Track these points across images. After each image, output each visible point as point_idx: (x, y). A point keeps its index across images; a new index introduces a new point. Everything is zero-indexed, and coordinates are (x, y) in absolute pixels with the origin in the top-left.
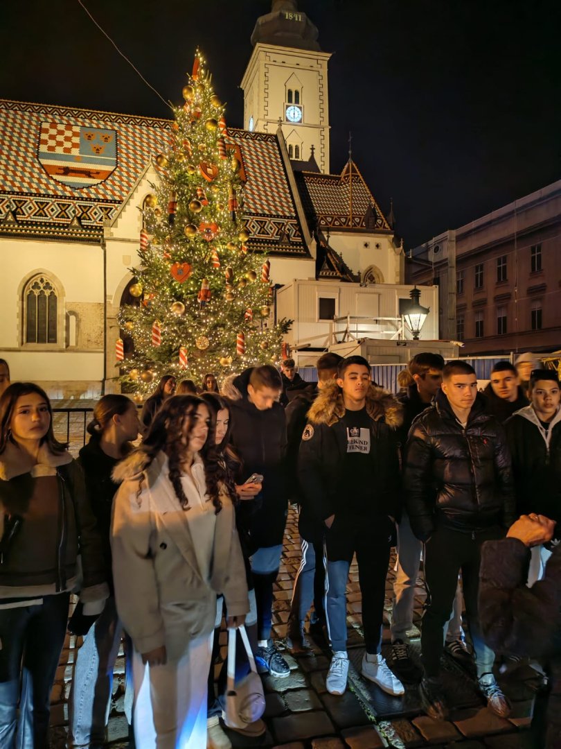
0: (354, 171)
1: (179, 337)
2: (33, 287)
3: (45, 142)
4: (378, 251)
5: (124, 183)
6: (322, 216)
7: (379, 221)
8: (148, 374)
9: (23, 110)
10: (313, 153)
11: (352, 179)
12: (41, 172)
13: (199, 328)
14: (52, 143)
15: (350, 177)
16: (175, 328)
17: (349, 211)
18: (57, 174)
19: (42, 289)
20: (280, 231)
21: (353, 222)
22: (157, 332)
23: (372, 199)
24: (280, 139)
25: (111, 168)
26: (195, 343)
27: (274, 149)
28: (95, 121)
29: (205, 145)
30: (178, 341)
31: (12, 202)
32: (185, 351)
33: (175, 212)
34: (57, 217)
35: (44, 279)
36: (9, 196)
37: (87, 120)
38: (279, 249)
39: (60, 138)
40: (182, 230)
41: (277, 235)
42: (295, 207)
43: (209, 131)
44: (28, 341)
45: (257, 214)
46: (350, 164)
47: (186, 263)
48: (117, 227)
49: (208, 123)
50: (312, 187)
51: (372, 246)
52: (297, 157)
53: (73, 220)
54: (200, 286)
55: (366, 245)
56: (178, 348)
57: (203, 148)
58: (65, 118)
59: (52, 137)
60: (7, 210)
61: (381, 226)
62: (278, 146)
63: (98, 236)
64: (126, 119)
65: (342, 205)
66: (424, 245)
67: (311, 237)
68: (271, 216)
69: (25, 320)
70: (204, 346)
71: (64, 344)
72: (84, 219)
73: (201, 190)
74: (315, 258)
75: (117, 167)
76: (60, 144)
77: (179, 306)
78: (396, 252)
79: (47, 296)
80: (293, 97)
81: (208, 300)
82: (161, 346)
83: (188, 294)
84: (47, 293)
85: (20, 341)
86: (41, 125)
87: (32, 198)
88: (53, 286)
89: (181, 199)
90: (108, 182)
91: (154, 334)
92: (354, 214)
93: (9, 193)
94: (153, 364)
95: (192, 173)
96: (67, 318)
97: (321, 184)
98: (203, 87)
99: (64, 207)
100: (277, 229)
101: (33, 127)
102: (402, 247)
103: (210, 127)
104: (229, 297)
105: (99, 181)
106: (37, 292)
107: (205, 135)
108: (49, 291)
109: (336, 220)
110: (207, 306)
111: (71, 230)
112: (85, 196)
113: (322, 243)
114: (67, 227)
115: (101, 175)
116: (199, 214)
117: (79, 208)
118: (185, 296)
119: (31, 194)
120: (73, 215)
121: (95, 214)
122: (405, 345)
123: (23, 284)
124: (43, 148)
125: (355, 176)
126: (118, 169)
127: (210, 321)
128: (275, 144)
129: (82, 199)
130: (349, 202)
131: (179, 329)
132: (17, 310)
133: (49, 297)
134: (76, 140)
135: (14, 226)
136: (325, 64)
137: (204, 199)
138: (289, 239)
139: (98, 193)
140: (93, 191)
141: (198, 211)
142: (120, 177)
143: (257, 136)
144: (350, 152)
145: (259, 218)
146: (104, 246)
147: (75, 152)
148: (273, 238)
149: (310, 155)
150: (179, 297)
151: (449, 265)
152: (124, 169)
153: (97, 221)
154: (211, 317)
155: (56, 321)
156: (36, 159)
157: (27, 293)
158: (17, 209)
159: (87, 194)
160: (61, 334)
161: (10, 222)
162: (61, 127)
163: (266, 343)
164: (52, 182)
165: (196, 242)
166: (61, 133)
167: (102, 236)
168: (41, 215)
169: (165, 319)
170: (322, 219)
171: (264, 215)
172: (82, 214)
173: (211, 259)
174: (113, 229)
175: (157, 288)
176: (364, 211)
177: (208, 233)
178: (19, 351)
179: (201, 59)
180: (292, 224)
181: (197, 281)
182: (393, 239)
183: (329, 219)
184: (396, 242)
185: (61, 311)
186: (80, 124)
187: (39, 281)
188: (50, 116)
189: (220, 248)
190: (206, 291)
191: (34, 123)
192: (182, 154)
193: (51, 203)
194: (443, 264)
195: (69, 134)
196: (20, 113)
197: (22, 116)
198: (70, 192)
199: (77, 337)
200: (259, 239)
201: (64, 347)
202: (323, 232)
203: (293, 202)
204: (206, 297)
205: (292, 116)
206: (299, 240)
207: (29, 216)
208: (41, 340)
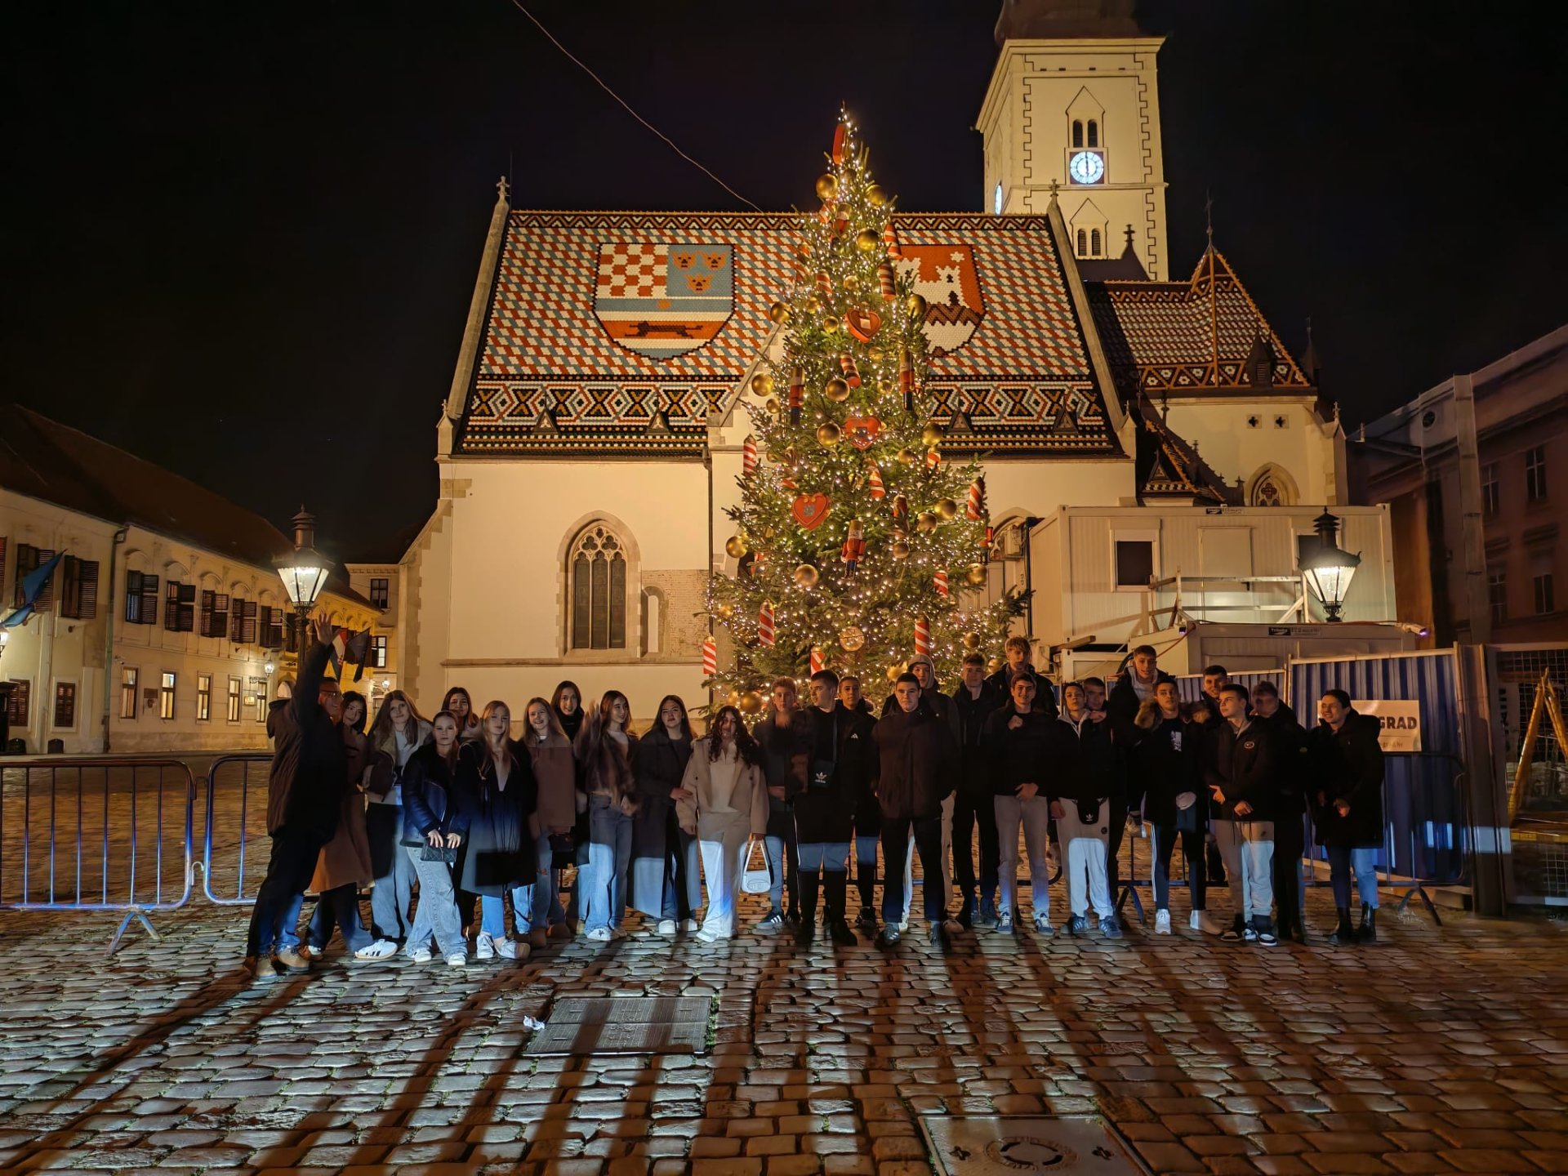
0: (1219, 268)
1: (810, 628)
2: (584, 546)
3: (607, 280)
4: (1282, 431)
5: (747, 342)
6: (1148, 368)
7: (1282, 369)
8: (753, 697)
9: (569, 226)
10: (1130, 241)
11: (1216, 287)
12: (600, 336)
13: (845, 611)
14: (618, 280)
15: (1212, 283)
16: (801, 613)
17: (1210, 354)
18: (627, 336)
19: (600, 548)
20: (1056, 407)
21: (1219, 374)
22: (768, 622)
23: (1263, 324)
24: (1054, 222)
25: (722, 316)
26: (837, 640)
27: (1043, 244)
28: (694, 232)
29: (855, 278)
30: (806, 636)
31: (549, 393)
32: (819, 655)
33: (801, 404)
34: (627, 415)
35: (604, 529)
36: (545, 384)
37: (681, 232)
38: (1053, 443)
39: (633, 270)
40: (813, 434)
41: (1048, 414)
42: (1087, 355)
43: (863, 252)
44: (574, 646)
45: (1007, 377)
46: (1211, 254)
47: (819, 494)
48: (731, 425)
49: (862, 238)
50: (1126, 313)
51: (1267, 422)
52: (1096, 251)
53: (653, 419)
54: (846, 533)
55: (1253, 422)
56: (807, 650)
57: (852, 283)
58: (642, 232)
59: (619, 270)
60: (541, 409)
61: (1286, 379)
62: (1052, 236)
63: (698, 444)
64: (750, 221)
65: (1195, 342)
66: (1398, 412)
67: (1124, 413)
68: (1036, 377)
69: (570, 607)
70: (856, 644)
71: (639, 648)
72: (675, 414)
73: (849, 360)
74: (1134, 456)
75: (734, 312)
76: (632, 280)
77: (808, 571)
78: (1323, 432)
79: (609, 560)
80: (1084, 135)
81: (860, 559)
82: (776, 647)
83: (825, 549)
84: (609, 555)
85: (562, 646)
86: (600, 248)
87: (583, 384)
88: (619, 543)
89: (811, 380)
90: (718, 342)
91: (761, 625)
92: (1222, 359)
93: (544, 378)
94: (762, 678)
95: (832, 331)
96: (644, 601)
97: (1148, 302)
98: (852, 173)
99: (637, 395)
100: (1050, 403)
101: (586, 255)
102: (1337, 421)
103: (866, 244)
104: (898, 552)
105: (701, 342)
106: (590, 555)
107: (854, 261)
108: (613, 552)
109: (1182, 373)
110: (859, 570)
111: (650, 437)
112: (675, 372)
113: (1149, 425)
114: (642, 433)
115: (704, 330)
116: (843, 402)
117: (664, 396)
118: (819, 554)
119: (582, 377)
120: (655, 409)
121: (694, 403)
122: (1288, 633)
123: (568, 541)
124: (603, 292)
125: (1221, 279)
126: (735, 317)
127: (866, 597)
128: (1045, 233)
129: (671, 378)
130: (1210, 334)
131: (809, 615)
132: (557, 588)
133: (612, 562)
134: (661, 270)
135: (552, 437)
136: (1152, 61)
137: (854, 375)
138: (1074, 421)
139: (699, 364)
140: (690, 361)
141: (843, 398)
142: (739, 331)
143: (1006, 222)
144: (1209, 231)
145: (1011, 385)
146: (708, 462)
147: (659, 293)
148: (1041, 422)
149: (1125, 245)
150: (809, 556)
151: (1462, 452)
152: (747, 316)
153: (698, 416)
154: (868, 589)
155: (623, 606)
156: (590, 313)
157: (574, 556)
158: (557, 405)
159: (679, 368)
160: (633, 631)
161: (545, 431)
162: (634, 250)
163: (976, 637)
164: (618, 351)
165: (840, 454)
166: (634, 260)
167: (706, 443)
168: (598, 414)
169: (782, 598)
170: (1150, 374)
171: (1022, 377)
172: (671, 405)
173: (868, 483)
174: (724, 431)
175: (770, 540)
176: (1244, 351)
177: (863, 437)
178: (560, 664)
179: (849, 125)
180: (1080, 391)
181: (840, 525)
182: (1316, 405)
183: (1167, 374)
184: (1323, 411)
185: (633, 589)
186: (667, 240)
187: (594, 535)
188: (615, 231)
189: (886, 461)
190: (857, 542)
191: (587, 247)
192: (814, 299)
193: (616, 390)
194: (1446, 451)
195: (647, 260)
196: (563, 231)
197: (568, 238)
198: (650, 368)
199: (661, 635)
200: (1010, 426)
201: (639, 656)
202: (1153, 401)
203: (1084, 346)
204: (856, 553)
205: (1082, 170)
206: (1098, 421)
207: (578, 417)
208: (598, 644)
